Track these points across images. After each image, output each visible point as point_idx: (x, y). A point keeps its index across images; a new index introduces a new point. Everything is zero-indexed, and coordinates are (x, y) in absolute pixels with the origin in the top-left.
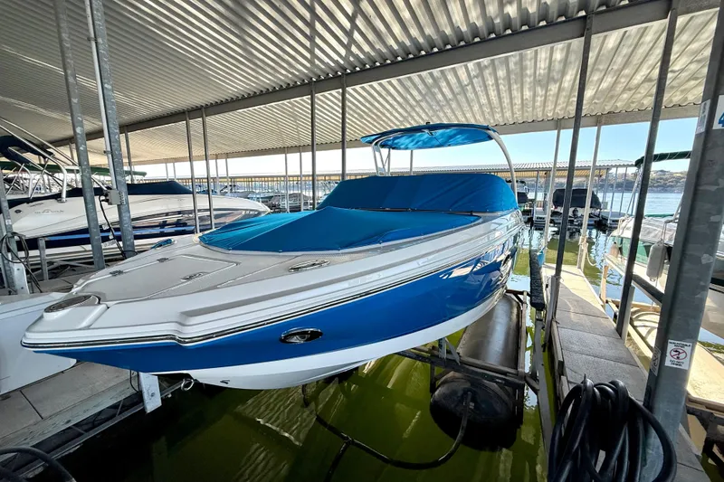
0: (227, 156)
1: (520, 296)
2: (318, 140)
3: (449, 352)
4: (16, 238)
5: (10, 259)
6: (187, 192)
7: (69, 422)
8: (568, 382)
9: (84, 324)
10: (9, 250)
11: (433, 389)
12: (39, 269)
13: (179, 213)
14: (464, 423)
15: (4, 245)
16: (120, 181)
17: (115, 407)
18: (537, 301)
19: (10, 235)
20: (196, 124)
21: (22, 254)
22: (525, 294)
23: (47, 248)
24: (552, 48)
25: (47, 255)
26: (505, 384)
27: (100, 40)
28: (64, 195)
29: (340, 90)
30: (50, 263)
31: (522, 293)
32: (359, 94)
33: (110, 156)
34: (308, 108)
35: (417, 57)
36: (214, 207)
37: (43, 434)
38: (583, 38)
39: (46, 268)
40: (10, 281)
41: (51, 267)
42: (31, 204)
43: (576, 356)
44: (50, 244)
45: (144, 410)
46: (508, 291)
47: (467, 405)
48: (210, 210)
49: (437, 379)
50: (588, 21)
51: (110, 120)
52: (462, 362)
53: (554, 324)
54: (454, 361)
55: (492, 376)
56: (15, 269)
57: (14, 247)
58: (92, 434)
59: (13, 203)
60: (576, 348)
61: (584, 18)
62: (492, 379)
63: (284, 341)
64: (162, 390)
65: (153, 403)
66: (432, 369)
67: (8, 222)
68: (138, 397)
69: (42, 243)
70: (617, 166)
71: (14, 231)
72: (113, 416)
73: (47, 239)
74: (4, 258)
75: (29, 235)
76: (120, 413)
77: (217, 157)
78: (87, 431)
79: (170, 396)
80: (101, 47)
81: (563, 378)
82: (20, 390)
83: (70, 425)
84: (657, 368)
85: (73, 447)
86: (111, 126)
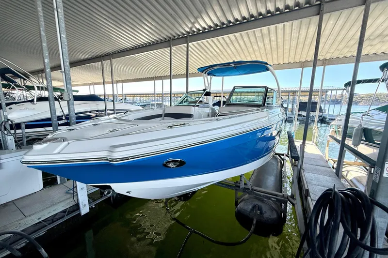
0: (123, 81)
1: (282, 157)
2: (173, 73)
3: (245, 184)
4: (10, 122)
5: (6, 133)
6: (101, 100)
7: (40, 218)
8: (312, 200)
9: (56, 151)
10: (5, 129)
11: (237, 204)
12: (21, 140)
13: (97, 111)
14: (254, 222)
15: (3, 126)
16: (69, 88)
17: (64, 211)
18: (295, 156)
19: (6, 120)
20: (106, 63)
21: (13, 132)
22: (285, 155)
23: (26, 128)
24: (301, 21)
25: (26, 133)
26: (276, 201)
27: (59, 10)
28: (35, 100)
29: (186, 45)
30: (27, 137)
31: (283, 155)
32: (196, 47)
33: (64, 73)
34: (168, 55)
35: (228, 27)
36: (116, 108)
37: (25, 224)
38: (319, 16)
39: (25, 140)
40: (6, 146)
41: (28, 139)
42: (17, 105)
43: (314, 187)
44: (28, 127)
45: (80, 214)
46: (276, 154)
47: (256, 212)
48: (114, 110)
49: (238, 199)
50: (322, 6)
51: (64, 54)
52: (252, 189)
53: (302, 170)
54: (249, 189)
55: (269, 197)
56: (9, 139)
57: (8, 127)
58: (52, 226)
59: (8, 105)
60: (314, 182)
61: (320, 4)
62: (269, 198)
63: (165, 165)
64: (89, 203)
65: (85, 210)
66: (236, 193)
67: (5, 113)
68: (77, 206)
69: (23, 126)
70: (332, 90)
71: (8, 118)
72: (63, 217)
73: (26, 124)
74: (3, 133)
75: (16, 121)
76: (67, 215)
77: (117, 82)
78: (49, 224)
79: (94, 206)
80: (60, 14)
81: (309, 198)
82: (13, 202)
83: (40, 220)
84: (378, 178)
85: (42, 233)
86: (64, 57)
